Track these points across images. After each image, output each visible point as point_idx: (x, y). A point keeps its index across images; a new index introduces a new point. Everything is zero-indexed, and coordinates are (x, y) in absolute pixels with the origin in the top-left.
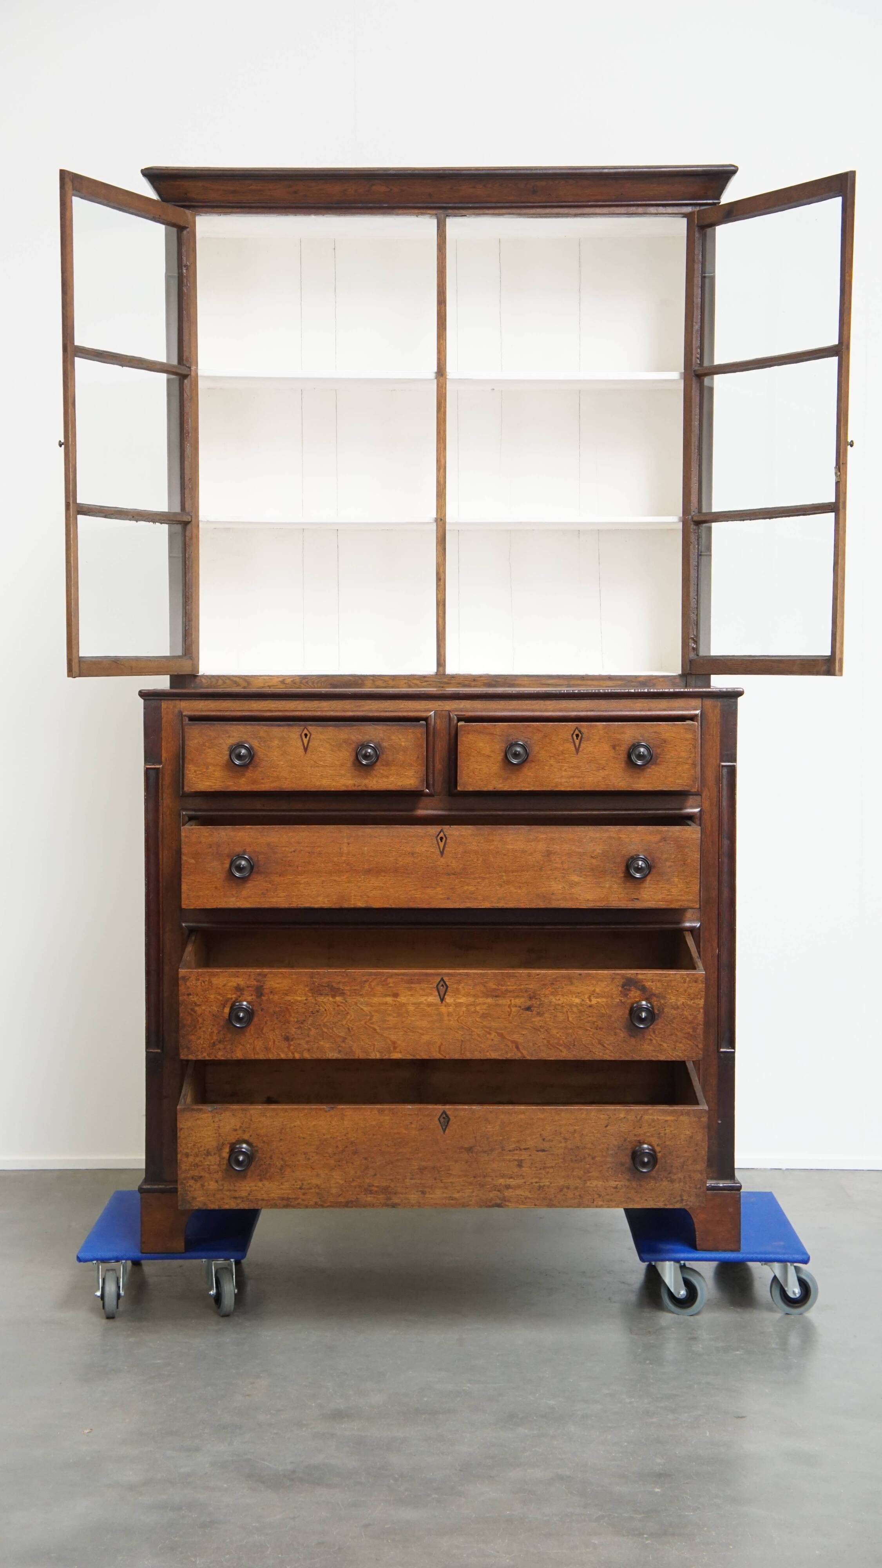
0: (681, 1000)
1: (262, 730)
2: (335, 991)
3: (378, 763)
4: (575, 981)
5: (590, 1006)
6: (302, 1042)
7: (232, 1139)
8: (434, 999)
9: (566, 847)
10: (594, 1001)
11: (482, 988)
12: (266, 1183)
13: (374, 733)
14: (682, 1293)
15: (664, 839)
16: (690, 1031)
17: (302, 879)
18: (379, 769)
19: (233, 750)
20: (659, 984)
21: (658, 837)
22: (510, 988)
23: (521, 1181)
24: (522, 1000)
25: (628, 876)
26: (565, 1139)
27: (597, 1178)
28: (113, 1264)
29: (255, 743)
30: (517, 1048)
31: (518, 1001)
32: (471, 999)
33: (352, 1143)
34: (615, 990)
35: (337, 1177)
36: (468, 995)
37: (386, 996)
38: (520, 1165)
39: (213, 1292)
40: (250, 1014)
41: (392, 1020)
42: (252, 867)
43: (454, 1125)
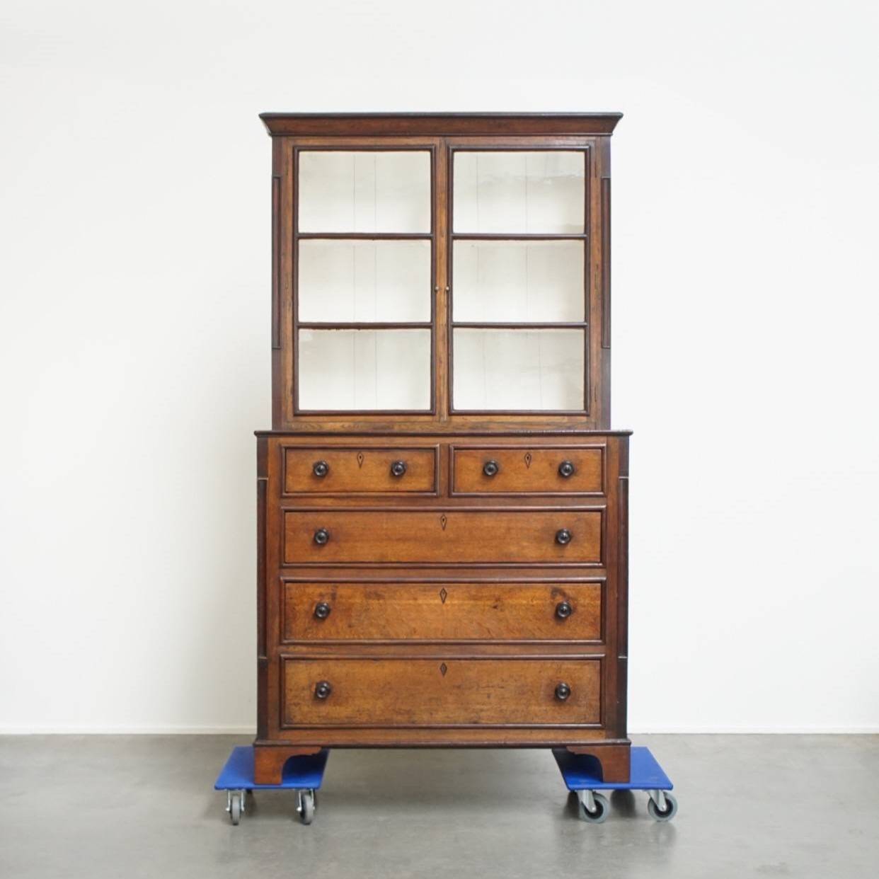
0: (587, 601)
1: (334, 454)
2: (379, 597)
3: (405, 475)
4: (524, 591)
5: (533, 606)
6: (359, 628)
7: (318, 680)
8: (438, 601)
9: (519, 525)
10: (535, 602)
11: (467, 595)
12: (338, 707)
13: (402, 457)
14: (594, 809)
15: (579, 520)
16: (593, 621)
17: (359, 544)
18: (405, 477)
19: (316, 466)
20: (574, 592)
21: (575, 519)
22: (484, 594)
23: (489, 707)
24: (492, 602)
25: (557, 542)
26: (516, 681)
27: (535, 705)
28: (237, 791)
29: (329, 462)
30: (489, 632)
31: (489, 603)
32: (461, 602)
33: (389, 683)
34: (548, 595)
35: (380, 704)
36: (458, 599)
37: (409, 599)
38: (489, 697)
39: (300, 809)
40: (328, 611)
41: (413, 615)
42: (328, 537)
43: (449, 672)
